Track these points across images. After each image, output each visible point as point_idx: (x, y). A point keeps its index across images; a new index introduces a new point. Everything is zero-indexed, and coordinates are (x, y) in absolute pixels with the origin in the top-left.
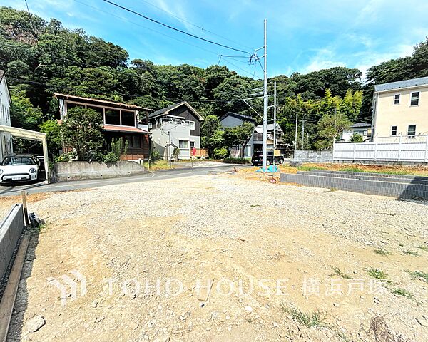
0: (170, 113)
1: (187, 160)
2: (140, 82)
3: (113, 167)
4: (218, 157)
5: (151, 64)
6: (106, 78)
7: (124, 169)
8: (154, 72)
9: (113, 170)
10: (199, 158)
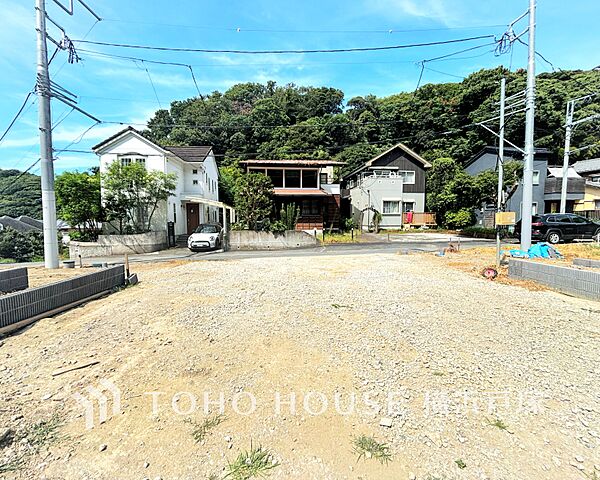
0: (374, 164)
1: (395, 231)
2: (351, 127)
3: (281, 237)
4: (452, 227)
5: (372, 99)
6: (310, 132)
7: (292, 240)
8: (377, 109)
9: (280, 241)
10: (417, 227)
